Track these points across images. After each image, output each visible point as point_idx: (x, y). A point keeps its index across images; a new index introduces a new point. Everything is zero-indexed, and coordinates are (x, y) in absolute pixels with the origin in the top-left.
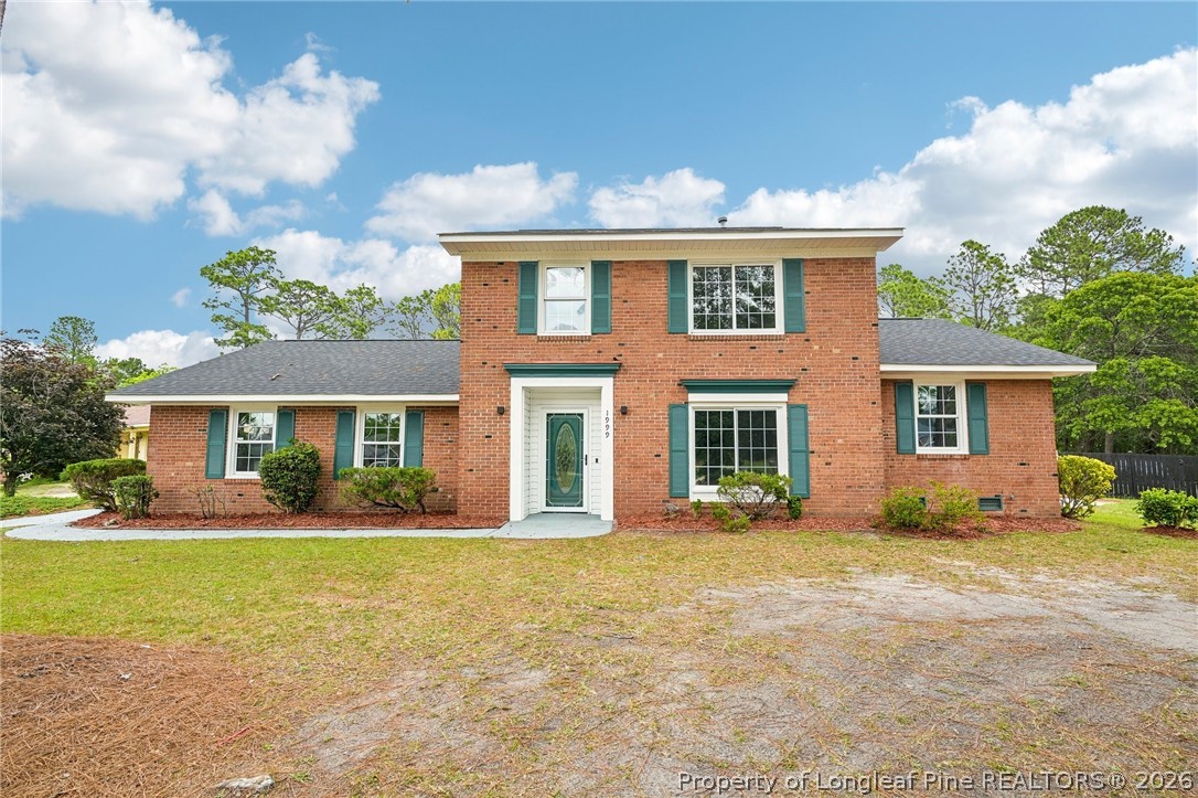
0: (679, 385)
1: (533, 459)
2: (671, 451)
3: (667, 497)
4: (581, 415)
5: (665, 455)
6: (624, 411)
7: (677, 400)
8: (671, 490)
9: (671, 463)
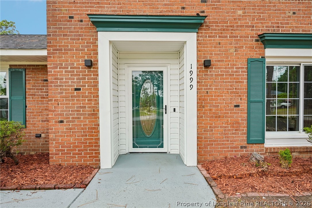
0: (257, 41)
1: (121, 109)
2: (249, 102)
3: (245, 143)
4: (161, 72)
5: (244, 105)
6: (207, 64)
7: (255, 55)
8: (248, 137)
9: (249, 113)
